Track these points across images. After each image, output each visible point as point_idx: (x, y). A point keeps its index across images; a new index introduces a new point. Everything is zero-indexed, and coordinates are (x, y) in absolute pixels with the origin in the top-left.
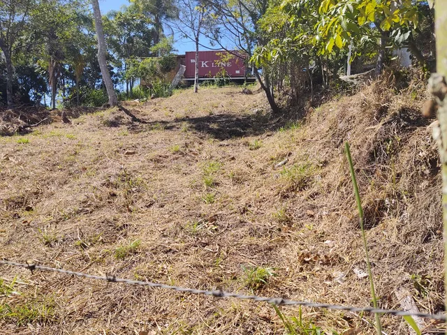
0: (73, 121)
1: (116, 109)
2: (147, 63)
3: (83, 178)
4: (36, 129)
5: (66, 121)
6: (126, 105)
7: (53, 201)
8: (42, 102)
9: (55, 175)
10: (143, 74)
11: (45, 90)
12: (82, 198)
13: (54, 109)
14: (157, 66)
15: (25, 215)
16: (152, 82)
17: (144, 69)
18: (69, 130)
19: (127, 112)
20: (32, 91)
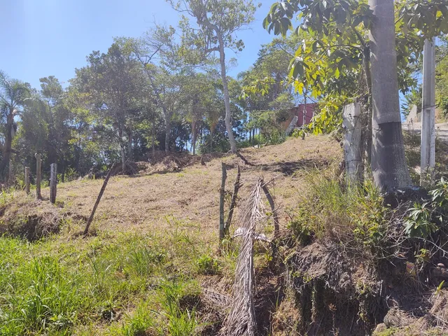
0: (208, 164)
1: (235, 155)
2: (265, 115)
3: (211, 194)
4: (185, 169)
5: (203, 164)
6: (243, 152)
7: (197, 203)
8: (185, 148)
9: (197, 192)
10: (262, 125)
11: (187, 138)
12: (210, 201)
13: (194, 155)
14: (274, 118)
15: (186, 206)
16: (270, 131)
17: (263, 121)
18: (205, 169)
19: (242, 158)
20: (178, 139)
